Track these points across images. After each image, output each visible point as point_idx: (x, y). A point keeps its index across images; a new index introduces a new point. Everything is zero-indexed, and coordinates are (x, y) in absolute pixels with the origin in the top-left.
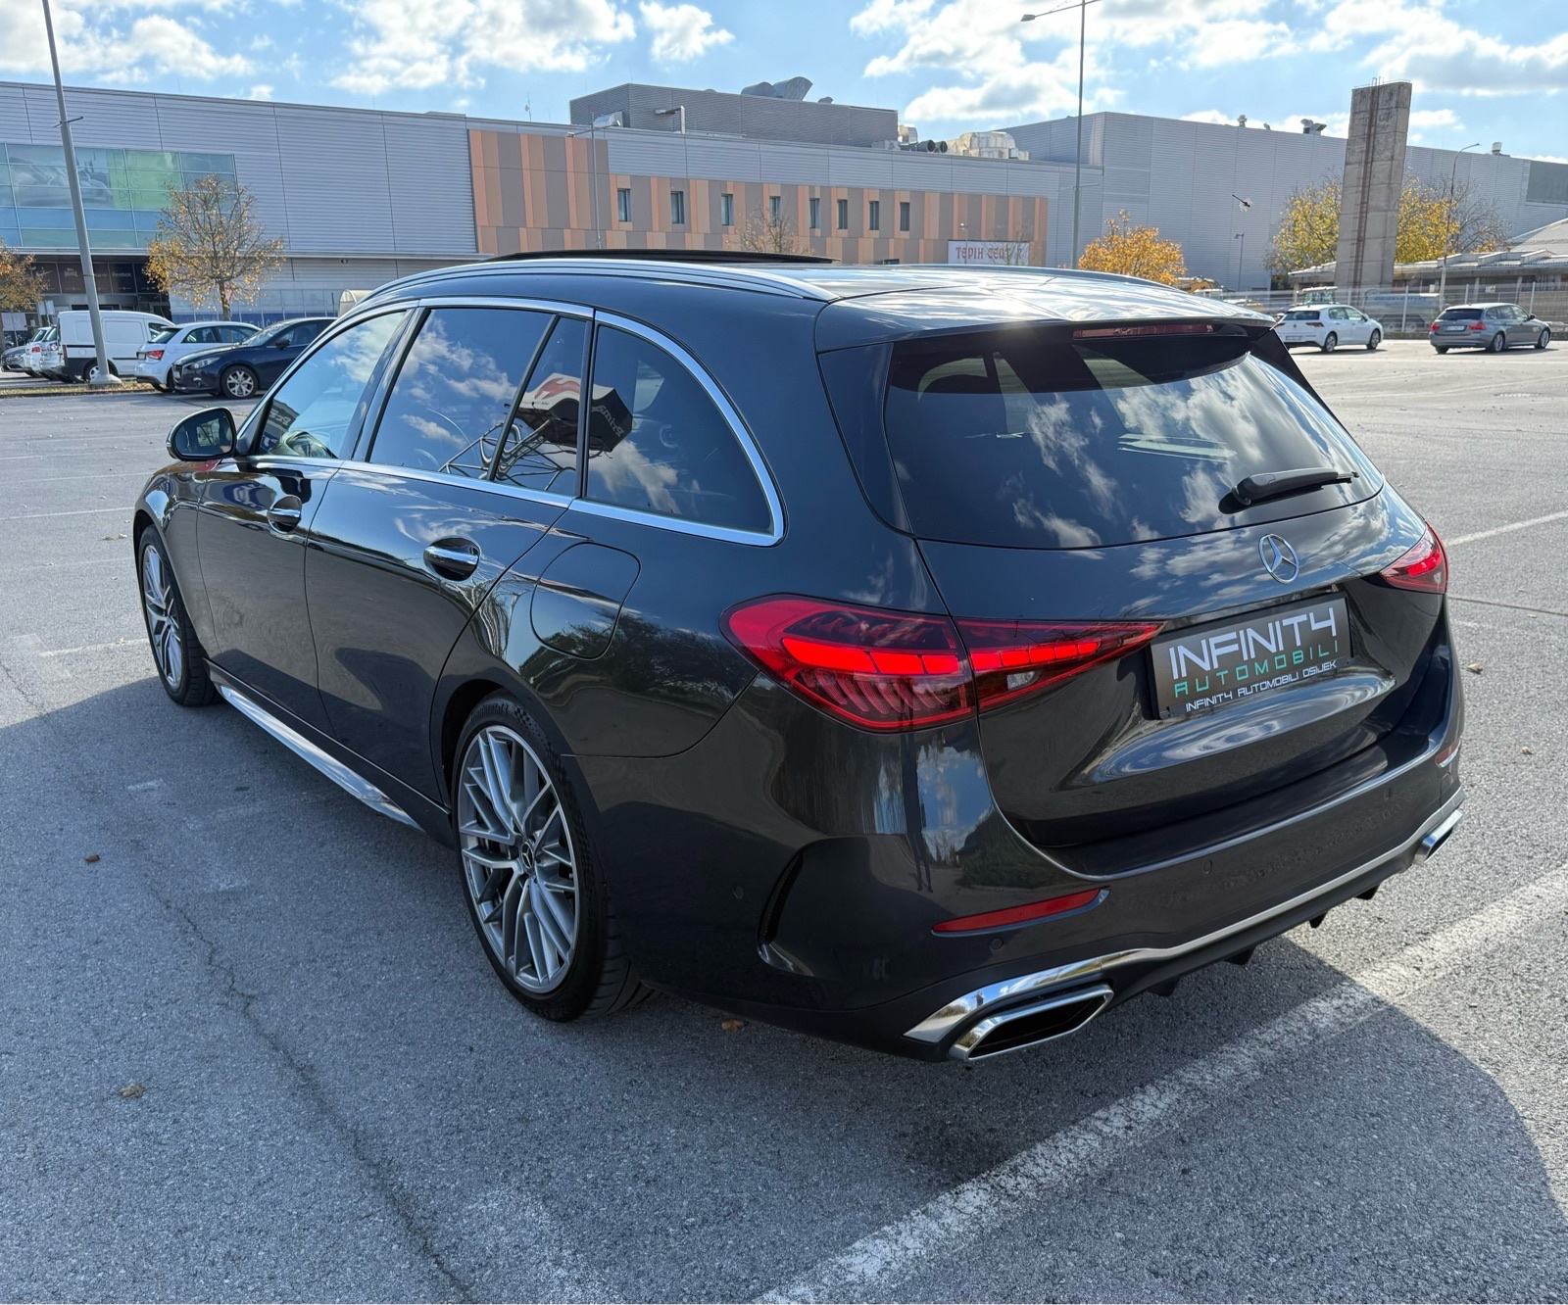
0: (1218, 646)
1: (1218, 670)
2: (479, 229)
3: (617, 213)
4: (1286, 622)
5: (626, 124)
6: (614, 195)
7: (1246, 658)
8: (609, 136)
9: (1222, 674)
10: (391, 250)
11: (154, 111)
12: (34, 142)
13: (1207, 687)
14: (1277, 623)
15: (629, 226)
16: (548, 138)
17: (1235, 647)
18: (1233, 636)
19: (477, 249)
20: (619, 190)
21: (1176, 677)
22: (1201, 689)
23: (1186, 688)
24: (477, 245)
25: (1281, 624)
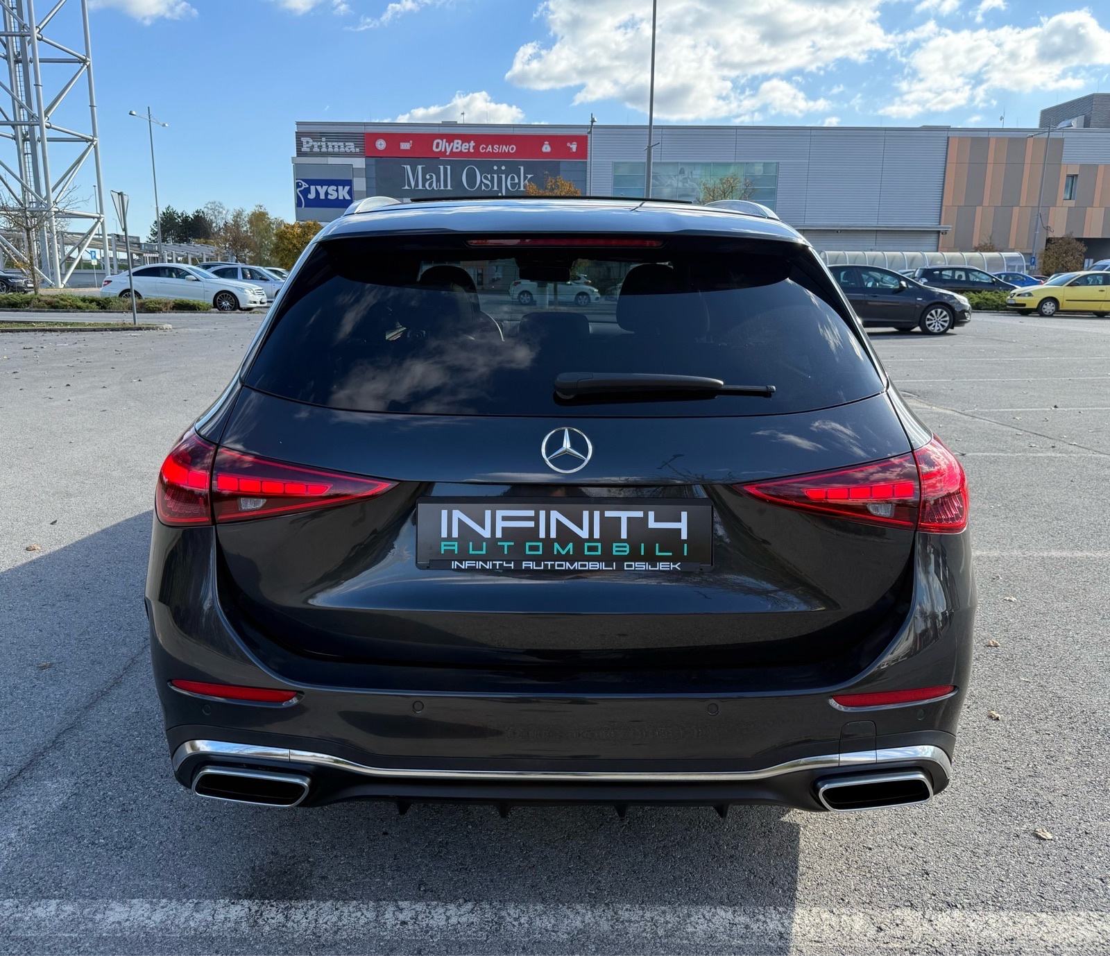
0: (505, 519)
1: (500, 540)
2: (944, 208)
3: (1062, 193)
4: (608, 514)
5: (1087, 124)
6: (1063, 181)
7: (542, 535)
8: (1066, 135)
9: (506, 544)
10: (874, 224)
11: (735, 137)
12: (663, 161)
13: (484, 552)
14: (597, 514)
15: (1072, 203)
16: (1015, 140)
17: (531, 524)
19: (940, 222)
20: (1068, 176)
21: (444, 534)
22: (474, 552)
23: (456, 548)
24: (940, 220)
25: (602, 515)
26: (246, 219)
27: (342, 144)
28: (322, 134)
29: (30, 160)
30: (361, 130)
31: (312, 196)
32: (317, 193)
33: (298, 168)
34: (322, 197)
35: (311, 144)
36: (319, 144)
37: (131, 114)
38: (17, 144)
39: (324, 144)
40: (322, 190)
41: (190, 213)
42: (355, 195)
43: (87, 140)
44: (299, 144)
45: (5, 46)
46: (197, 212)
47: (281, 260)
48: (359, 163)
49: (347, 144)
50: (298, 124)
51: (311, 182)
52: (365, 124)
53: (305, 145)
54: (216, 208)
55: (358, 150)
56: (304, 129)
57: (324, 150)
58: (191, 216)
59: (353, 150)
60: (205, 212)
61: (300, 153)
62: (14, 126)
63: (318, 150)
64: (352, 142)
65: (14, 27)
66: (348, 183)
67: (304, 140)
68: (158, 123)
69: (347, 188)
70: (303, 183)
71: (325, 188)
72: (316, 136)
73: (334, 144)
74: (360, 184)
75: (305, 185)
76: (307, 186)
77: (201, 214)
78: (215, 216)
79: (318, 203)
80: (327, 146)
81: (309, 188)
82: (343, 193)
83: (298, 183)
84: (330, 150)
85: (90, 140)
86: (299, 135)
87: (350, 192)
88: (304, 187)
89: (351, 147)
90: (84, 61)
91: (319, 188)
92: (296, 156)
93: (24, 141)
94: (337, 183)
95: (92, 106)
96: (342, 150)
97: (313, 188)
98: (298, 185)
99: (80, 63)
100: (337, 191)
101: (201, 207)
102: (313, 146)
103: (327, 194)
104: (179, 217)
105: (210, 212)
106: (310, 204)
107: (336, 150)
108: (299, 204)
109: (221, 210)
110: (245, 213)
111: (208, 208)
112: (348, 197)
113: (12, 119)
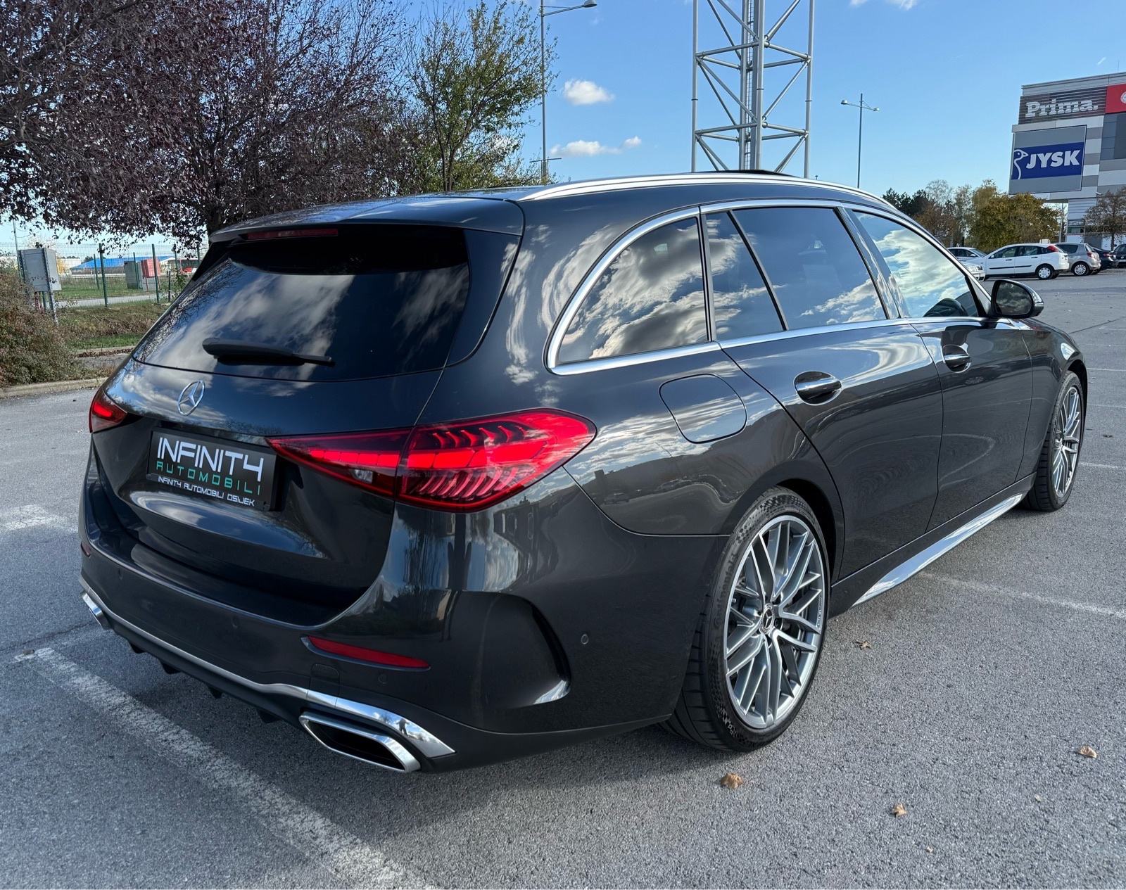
14: (222, 451)
18: (193, 446)
26: (971, 196)
27: (1077, 103)
28: (1053, 96)
29: (749, 159)
30: (1104, 83)
31: (1031, 166)
32: (1038, 161)
33: (1018, 136)
34: (1044, 165)
35: (1037, 108)
36: (1048, 106)
37: (843, 103)
38: (740, 145)
39: (1053, 106)
40: (1044, 159)
41: (911, 194)
42: (1085, 159)
43: (799, 134)
44: (1023, 109)
45: (740, 57)
46: (919, 192)
47: (981, 238)
48: (1097, 122)
49: (1082, 102)
50: (1025, 88)
51: (1031, 151)
52: (1109, 77)
53: (1030, 110)
54: (940, 187)
55: (1096, 107)
56: (1030, 93)
57: (1053, 112)
58: (912, 198)
59: (1090, 108)
60: (927, 192)
61: (1023, 120)
62: (739, 129)
63: (1046, 114)
64: (1088, 99)
65: (750, 40)
66: (1080, 146)
67: (1029, 105)
68: (870, 109)
69: (1076, 153)
70: (1023, 152)
71: (1048, 155)
72: (1043, 99)
73: (1065, 104)
74: (1093, 146)
75: (1024, 154)
76: (1027, 155)
77: (922, 195)
78: (937, 196)
79: (1039, 172)
80: (1057, 108)
81: (1029, 157)
82: (1071, 158)
83: (1016, 153)
84: (1061, 111)
85: (802, 134)
86: (1024, 101)
87: (1079, 158)
88: (1023, 156)
89: (1088, 104)
90: (805, 60)
91: (1041, 156)
92: (1017, 123)
93: (746, 142)
94: (1063, 148)
95: (808, 101)
96: (1076, 109)
97: (1033, 157)
98: (1016, 155)
99: (802, 61)
100: (1063, 157)
101: (923, 187)
102: (1040, 110)
103: (1050, 161)
104: (899, 200)
105: (932, 192)
106: (1028, 174)
107: (1068, 110)
108: (1014, 176)
109: (944, 189)
110: (970, 191)
111: (930, 188)
112: (1076, 163)
113: (738, 123)
